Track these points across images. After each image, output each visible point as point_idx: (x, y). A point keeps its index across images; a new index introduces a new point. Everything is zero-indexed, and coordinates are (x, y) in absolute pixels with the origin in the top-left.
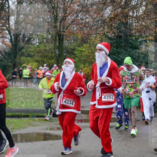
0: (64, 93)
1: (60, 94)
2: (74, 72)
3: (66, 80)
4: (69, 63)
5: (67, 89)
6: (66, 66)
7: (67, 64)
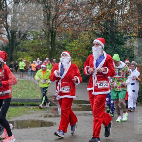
0: (62, 81)
1: (59, 83)
2: (70, 63)
3: (64, 70)
4: (66, 55)
5: (65, 77)
6: (63, 58)
7: (64, 56)
